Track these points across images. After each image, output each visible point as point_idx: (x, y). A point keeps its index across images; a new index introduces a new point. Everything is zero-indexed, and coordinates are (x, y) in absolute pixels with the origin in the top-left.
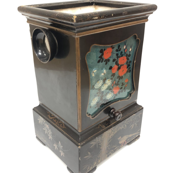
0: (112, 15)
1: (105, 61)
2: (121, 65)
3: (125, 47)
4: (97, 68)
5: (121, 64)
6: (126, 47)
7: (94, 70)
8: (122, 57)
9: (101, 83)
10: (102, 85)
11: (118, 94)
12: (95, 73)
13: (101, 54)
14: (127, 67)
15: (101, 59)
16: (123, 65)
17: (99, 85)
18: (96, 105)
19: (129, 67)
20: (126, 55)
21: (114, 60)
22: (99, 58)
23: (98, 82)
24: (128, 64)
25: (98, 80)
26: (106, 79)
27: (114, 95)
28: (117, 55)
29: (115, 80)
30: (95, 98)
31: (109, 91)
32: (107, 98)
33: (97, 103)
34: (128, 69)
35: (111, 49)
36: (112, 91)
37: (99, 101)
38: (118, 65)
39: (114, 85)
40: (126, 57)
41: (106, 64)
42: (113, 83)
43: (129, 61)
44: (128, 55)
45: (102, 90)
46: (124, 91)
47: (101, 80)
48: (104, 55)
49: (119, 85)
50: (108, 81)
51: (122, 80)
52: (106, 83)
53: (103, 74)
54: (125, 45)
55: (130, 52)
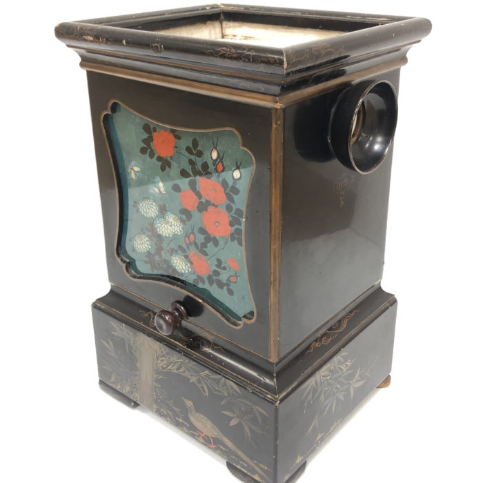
1: (157, 159)
2: (208, 203)
3: (215, 155)
4: (141, 166)
5: (208, 199)
6: (220, 158)
7: (132, 163)
8: (209, 181)
9: (153, 209)
10: (157, 216)
11: (207, 282)
12: (138, 174)
13: (146, 135)
15: (147, 148)
16: (214, 205)
17: (150, 211)
18: (146, 257)
19: (237, 226)
20: (220, 179)
22: (142, 141)
23: (146, 202)
24: (233, 213)
25: (147, 198)
26: (166, 211)
27: (194, 273)
28: (191, 162)
29: (192, 232)
30: (143, 236)
31: (176, 248)
32: (174, 265)
33: (148, 252)
34: (233, 228)
35: (171, 136)
36: (186, 257)
37: (153, 252)
38: (199, 195)
39: (191, 244)
40: (225, 190)
41: (163, 169)
42: (189, 237)
43: (234, 207)
44: (230, 186)
45: (158, 230)
46: (225, 288)
47: (154, 204)
48: (154, 141)
49: (207, 257)
50: (171, 218)
51: (216, 249)
52: (168, 222)
53: (157, 191)
54: (215, 148)
55: (235, 180)
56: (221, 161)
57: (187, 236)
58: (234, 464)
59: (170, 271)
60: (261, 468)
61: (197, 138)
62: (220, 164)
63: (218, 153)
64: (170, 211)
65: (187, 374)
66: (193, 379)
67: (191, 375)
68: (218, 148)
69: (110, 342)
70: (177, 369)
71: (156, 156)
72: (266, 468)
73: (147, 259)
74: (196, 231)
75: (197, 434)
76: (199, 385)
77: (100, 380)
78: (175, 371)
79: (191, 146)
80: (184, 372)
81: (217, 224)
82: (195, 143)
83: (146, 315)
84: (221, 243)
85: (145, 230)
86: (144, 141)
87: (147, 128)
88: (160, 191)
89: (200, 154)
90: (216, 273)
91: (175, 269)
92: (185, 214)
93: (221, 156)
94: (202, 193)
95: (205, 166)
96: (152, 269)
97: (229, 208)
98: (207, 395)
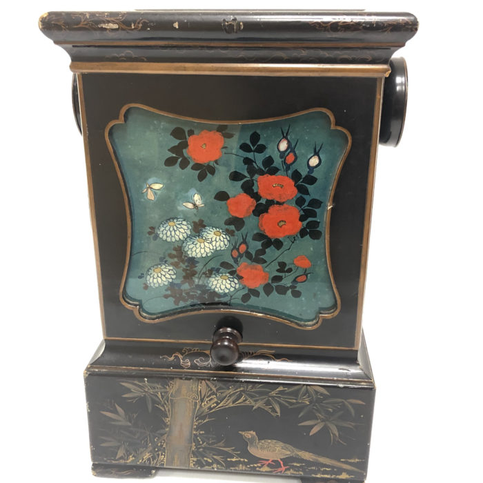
0: (176, 25)
1: (193, 168)
2: (270, 203)
3: (283, 146)
4: (165, 181)
5: (270, 198)
6: (291, 147)
7: (150, 181)
8: (273, 176)
9: (182, 230)
10: (188, 237)
11: (262, 293)
12: (159, 192)
13: (176, 142)
14: (302, 219)
15: (177, 157)
16: (278, 203)
17: (177, 233)
18: (166, 290)
19: (310, 219)
20: (290, 172)
21: (235, 176)
22: (169, 150)
23: (171, 223)
24: (305, 206)
25: (173, 219)
26: (204, 226)
27: (243, 288)
28: (247, 161)
29: (244, 242)
30: (164, 266)
31: (218, 266)
32: (213, 287)
33: (172, 284)
34: (305, 223)
35: (218, 135)
36: (232, 273)
37: (178, 281)
38: (256, 197)
39: (241, 256)
40: (296, 183)
41: (202, 177)
42: (238, 250)
43: (308, 198)
44: (303, 177)
45: (189, 252)
46: (289, 292)
47: (184, 223)
48: (189, 147)
49: (265, 265)
50: (210, 234)
51: (278, 253)
52: (206, 239)
53: (190, 206)
54: (285, 138)
55: (311, 169)
56: (293, 151)
57: (235, 248)
58: (314, 475)
59: (206, 296)
60: (351, 464)
61: (258, 132)
62: (291, 154)
63: (289, 142)
64: (209, 226)
65: (250, 402)
66: (259, 404)
67: (256, 401)
68: (289, 137)
69: (119, 409)
70: (234, 402)
71: (191, 164)
72: (357, 460)
73: (169, 292)
74: (249, 239)
75: (259, 465)
76: (267, 408)
77: (93, 465)
78: (231, 405)
79: (248, 142)
80: (244, 401)
81: (282, 223)
82: (255, 138)
83: (172, 358)
84: (286, 244)
85: (167, 258)
86: (172, 150)
87: (178, 133)
88: (194, 205)
89: (261, 149)
90: (277, 279)
91: (214, 292)
92: (234, 224)
93: (293, 145)
94: (261, 194)
95: (269, 161)
96: (176, 303)
97: (300, 202)
98: (279, 414)
